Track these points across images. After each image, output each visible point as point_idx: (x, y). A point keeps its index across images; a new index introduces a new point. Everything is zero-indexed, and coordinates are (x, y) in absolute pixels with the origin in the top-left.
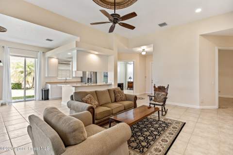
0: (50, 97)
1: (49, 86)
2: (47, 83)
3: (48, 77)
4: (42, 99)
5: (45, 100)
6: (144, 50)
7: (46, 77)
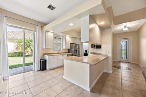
0: (48, 68)
1: (47, 57)
2: (44, 54)
3: (46, 49)
4: (41, 69)
5: (43, 70)
6: (126, 27)
7: (44, 49)
